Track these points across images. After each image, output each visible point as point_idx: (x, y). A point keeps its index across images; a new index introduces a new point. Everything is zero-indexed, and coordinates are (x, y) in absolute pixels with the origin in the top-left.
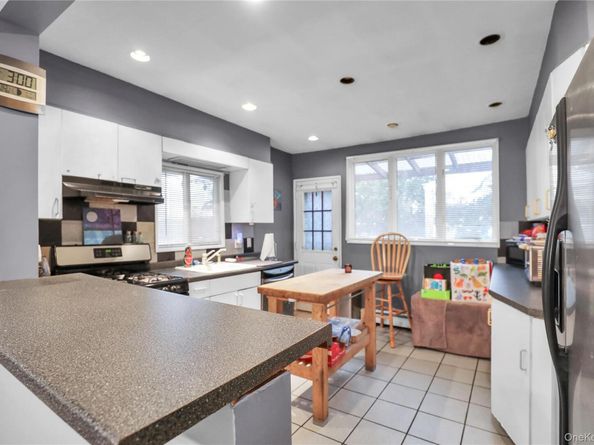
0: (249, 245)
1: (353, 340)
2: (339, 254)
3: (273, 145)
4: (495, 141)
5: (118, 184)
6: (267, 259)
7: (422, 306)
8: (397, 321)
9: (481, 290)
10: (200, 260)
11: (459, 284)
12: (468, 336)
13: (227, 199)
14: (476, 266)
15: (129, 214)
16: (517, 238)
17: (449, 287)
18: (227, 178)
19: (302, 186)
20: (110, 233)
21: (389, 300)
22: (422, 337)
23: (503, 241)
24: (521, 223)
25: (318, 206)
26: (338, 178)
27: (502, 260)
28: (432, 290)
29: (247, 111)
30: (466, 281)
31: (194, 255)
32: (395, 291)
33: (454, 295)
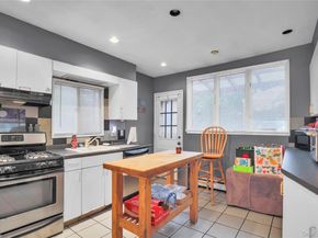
0: (122, 134)
1: (178, 203)
2: (181, 140)
3: (138, 70)
4: (287, 62)
5: (16, 91)
6: (131, 143)
7: (233, 177)
8: (216, 186)
9: (276, 166)
10: (84, 144)
11: (260, 162)
12: (266, 199)
13: (106, 104)
14: (273, 149)
15: (32, 113)
16: (303, 129)
17: (253, 164)
18: (106, 91)
19: (160, 97)
20: (17, 125)
21: (211, 172)
22: (233, 199)
23: (292, 132)
24: (306, 119)
25: (169, 110)
26: (181, 92)
27: (293, 145)
28: (241, 166)
29: (113, 43)
30: (265, 159)
31: (79, 141)
32: (216, 165)
33: (256, 170)
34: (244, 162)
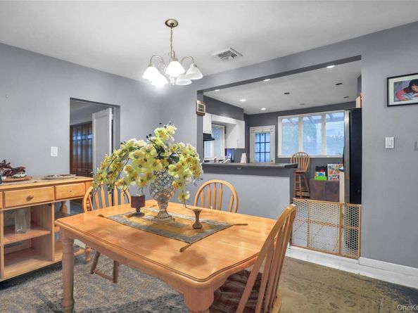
3: (245, 112)
7: (314, 183)
11: (331, 173)
17: (327, 175)
18: (226, 128)
19: (254, 130)
21: (300, 182)
25: (263, 140)
26: (273, 127)
28: (319, 177)
30: (334, 171)
32: (302, 178)
33: (329, 178)
34: (321, 175)
